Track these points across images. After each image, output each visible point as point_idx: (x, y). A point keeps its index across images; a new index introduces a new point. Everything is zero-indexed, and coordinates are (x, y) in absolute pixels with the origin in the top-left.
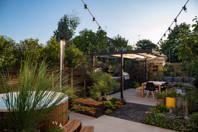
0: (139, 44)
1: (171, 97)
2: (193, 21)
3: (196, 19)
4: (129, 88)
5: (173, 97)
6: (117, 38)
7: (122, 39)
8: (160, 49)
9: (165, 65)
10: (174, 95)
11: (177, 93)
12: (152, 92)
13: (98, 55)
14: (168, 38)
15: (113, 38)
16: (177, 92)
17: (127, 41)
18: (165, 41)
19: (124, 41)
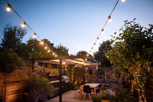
0: (79, 54)
1: (106, 99)
2: (120, 31)
3: (122, 29)
4: (70, 90)
5: (108, 99)
6: (59, 46)
7: (64, 47)
8: (93, 57)
9: (98, 69)
10: (108, 97)
11: (110, 95)
12: (89, 94)
13: (39, 60)
14: (98, 50)
15: (56, 46)
16: (110, 93)
17: (68, 50)
18: (97, 52)
19: (65, 49)
